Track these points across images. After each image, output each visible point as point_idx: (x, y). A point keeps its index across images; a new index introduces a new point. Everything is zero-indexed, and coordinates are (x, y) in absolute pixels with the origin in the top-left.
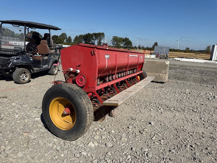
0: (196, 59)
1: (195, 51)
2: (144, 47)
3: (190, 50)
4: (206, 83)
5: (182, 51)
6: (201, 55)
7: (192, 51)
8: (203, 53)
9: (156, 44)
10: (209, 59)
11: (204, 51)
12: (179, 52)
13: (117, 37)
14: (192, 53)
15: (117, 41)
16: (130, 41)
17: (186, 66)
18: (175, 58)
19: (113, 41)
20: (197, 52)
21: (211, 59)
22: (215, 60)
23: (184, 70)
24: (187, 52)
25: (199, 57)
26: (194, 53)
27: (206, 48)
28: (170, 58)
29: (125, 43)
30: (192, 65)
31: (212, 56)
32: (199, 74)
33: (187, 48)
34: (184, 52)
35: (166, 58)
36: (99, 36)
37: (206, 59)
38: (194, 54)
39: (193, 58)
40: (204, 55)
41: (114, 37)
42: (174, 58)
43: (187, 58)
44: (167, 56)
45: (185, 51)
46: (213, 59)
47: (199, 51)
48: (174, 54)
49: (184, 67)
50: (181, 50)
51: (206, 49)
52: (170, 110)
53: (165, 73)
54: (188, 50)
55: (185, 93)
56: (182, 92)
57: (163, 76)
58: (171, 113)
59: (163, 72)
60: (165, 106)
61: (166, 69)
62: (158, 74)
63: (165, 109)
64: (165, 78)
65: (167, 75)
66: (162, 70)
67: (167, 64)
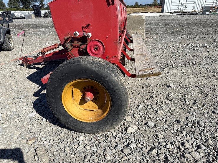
0: (150, 12)
1: (143, 6)
4: (177, 35)
5: (131, 7)
6: (151, 9)
7: (141, 6)
8: (151, 7)
11: (150, 4)
12: (129, 8)
14: (141, 7)
18: (132, 14)
20: (146, 6)
21: (162, 12)
22: (166, 12)
24: (137, 8)
26: (143, 7)
30: (151, 19)
32: (165, 27)
34: (134, 8)
38: (144, 8)
39: (148, 12)
43: (141, 13)
45: (135, 7)
46: (164, 11)
47: (147, 5)
50: (130, 5)
52: (172, 67)
53: (143, 29)
54: (138, 5)
55: (170, 47)
56: (167, 47)
57: (141, 32)
58: (176, 70)
59: (141, 28)
60: (165, 64)
61: (143, 25)
62: (135, 32)
63: (167, 67)
64: (143, 34)
65: (144, 31)
66: (139, 26)
67: (143, 18)
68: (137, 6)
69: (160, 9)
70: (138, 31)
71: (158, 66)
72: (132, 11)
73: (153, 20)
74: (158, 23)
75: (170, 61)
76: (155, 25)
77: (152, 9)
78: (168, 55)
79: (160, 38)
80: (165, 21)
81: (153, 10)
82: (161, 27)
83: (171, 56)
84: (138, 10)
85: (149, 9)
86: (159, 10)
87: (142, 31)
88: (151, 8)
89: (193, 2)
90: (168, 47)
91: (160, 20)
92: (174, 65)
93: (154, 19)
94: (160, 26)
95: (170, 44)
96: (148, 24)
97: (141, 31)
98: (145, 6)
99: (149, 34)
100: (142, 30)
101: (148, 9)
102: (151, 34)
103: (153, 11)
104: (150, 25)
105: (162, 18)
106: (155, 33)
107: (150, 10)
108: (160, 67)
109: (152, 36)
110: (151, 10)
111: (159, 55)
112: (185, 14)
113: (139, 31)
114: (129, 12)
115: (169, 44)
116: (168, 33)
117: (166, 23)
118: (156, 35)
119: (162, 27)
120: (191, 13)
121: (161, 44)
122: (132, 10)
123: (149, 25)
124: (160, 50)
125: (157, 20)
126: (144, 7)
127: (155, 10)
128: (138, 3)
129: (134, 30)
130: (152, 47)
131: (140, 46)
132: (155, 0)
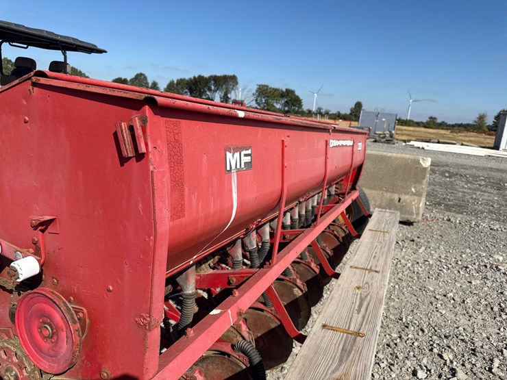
0: (462, 145)
1: (449, 126)
2: (330, 113)
3: (439, 121)
5: (418, 124)
6: (466, 136)
7: (443, 126)
8: (468, 131)
9: (359, 106)
10: (492, 146)
11: (468, 125)
12: (413, 126)
13: (267, 86)
14: (442, 129)
15: (268, 97)
16: (298, 97)
17: (447, 166)
18: (412, 143)
19: (258, 97)
20: (456, 128)
21: (496, 147)
23: (447, 177)
25: (468, 141)
26: (447, 129)
27: (476, 120)
28: (399, 142)
29: (286, 102)
30: (459, 161)
31: (501, 139)
33: (431, 118)
34: (425, 127)
35: (390, 141)
36: (225, 82)
37: (483, 145)
38: (449, 131)
39: (454, 144)
40: (473, 136)
41: (260, 86)
42: (409, 141)
43: (439, 142)
44: (391, 136)
45: (426, 125)
46: (503, 145)
47: (460, 125)
48: (402, 130)
49: (443, 166)
50: (415, 120)
51: (475, 122)
53: (418, 194)
54: (434, 122)
55: (497, 267)
56: (485, 266)
57: (411, 201)
59: (413, 190)
60: (462, 345)
61: (421, 183)
62: (396, 197)
63: (469, 366)
64: (418, 209)
65: (423, 199)
66: (408, 184)
67: (424, 165)
68: (432, 123)
69: (491, 140)
70: (404, 197)
72: (416, 134)
73: (463, 167)
74: (475, 177)
76: (468, 182)
77: (470, 136)
80: (500, 174)
81: (471, 139)
82: (482, 191)
83: (496, 310)
84: (433, 134)
85: (461, 136)
86: (489, 141)
87: (416, 198)
88: (469, 134)
90: (491, 267)
91: (484, 169)
93: (467, 162)
94: (480, 185)
95: (501, 259)
96: (447, 175)
97: (413, 197)
98: (453, 126)
99: (440, 204)
100: (415, 195)
101: (460, 134)
102: (448, 208)
103: (470, 141)
104: (453, 179)
105: (492, 164)
106: (460, 207)
107: (463, 138)
108: (442, 357)
109: (448, 213)
110: (468, 139)
111: (452, 294)
113: (407, 197)
114: (409, 135)
115: (496, 257)
116: (500, 214)
117: (500, 180)
118: (462, 213)
119: (484, 192)
122: (419, 131)
123: (450, 177)
124: (461, 272)
125: (476, 168)
126: (450, 129)
127: (477, 139)
128: (435, 118)
129: (394, 192)
131: (371, 270)
132: (482, 118)
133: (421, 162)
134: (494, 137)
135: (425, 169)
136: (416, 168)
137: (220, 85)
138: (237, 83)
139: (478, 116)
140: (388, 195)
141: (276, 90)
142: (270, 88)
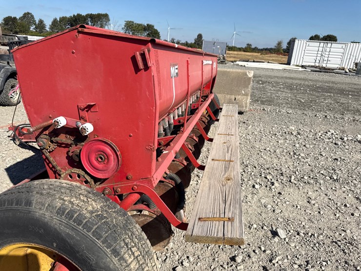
0: (268, 62)
1: (259, 50)
2: (181, 42)
3: (253, 47)
4: (309, 109)
5: (240, 49)
6: (270, 57)
7: (255, 50)
8: (271, 53)
9: (200, 36)
10: (286, 63)
11: (271, 49)
12: (236, 51)
13: (133, 22)
14: (255, 52)
15: (134, 30)
16: (156, 30)
17: (260, 77)
18: (237, 63)
19: (127, 30)
20: (264, 51)
21: (289, 63)
22: (295, 64)
23: (261, 84)
24: (248, 52)
25: (271, 60)
26: (258, 52)
27: (276, 45)
28: (229, 63)
29: (148, 34)
30: (267, 73)
31: (291, 58)
32: (289, 91)
33: (248, 45)
34: (244, 51)
35: (222, 62)
36: (100, 19)
37: (281, 62)
38: (260, 54)
39: (264, 62)
40: (274, 56)
41: (127, 22)
42: (235, 61)
43: (254, 62)
44: (224, 59)
45: (245, 50)
46: (292, 63)
47: (266, 49)
48: (229, 54)
49: (258, 77)
50: (238, 47)
51: (276, 47)
52: (290, 181)
53: (246, 95)
54: (250, 48)
55: (291, 133)
56: (286, 133)
57: (242, 99)
58: (297, 191)
59: (243, 92)
60: (276, 172)
61: (248, 87)
62: (233, 97)
63: (280, 181)
64: (246, 104)
65: (249, 97)
66: (240, 88)
67: (249, 76)
68: (248, 49)
69: (285, 59)
70: (238, 97)
71: (263, 175)
72: (239, 56)
73: (270, 77)
74: (277, 83)
75: (287, 166)
76: (273, 86)
77: (272, 57)
78: (285, 151)
79: (277, 112)
80: (291, 80)
81: (274, 58)
82: (281, 91)
83: (292, 154)
84: (250, 56)
85: (267, 56)
86: (284, 59)
87: (245, 97)
88: (272, 55)
89: (341, 54)
90: (289, 133)
91: (282, 77)
92: (293, 178)
93: (272, 74)
94: (280, 88)
95: (293, 128)
96: (261, 82)
97: (243, 97)
98: (262, 50)
99: (258, 101)
100: (244, 95)
101: (266, 55)
102: (263, 103)
103: (273, 60)
104: (264, 85)
105: (287, 75)
106: (270, 102)
107: (269, 58)
108: (266, 178)
109: (263, 106)
110: (271, 58)
111: (268, 149)
112: (327, 71)
113: (240, 97)
114: (234, 57)
115: (291, 127)
116: (292, 104)
117: (291, 84)
118: (271, 105)
119: (283, 92)
120: (336, 71)
121: (276, 126)
122: (240, 54)
123: (262, 84)
124: (273, 137)
125: (277, 77)
126: (260, 52)
127: (277, 58)
128: (251, 45)
129: (231, 94)
130: (259, 129)
131: (229, 135)
132: (279, 44)
133: (248, 74)
134: (287, 57)
135: (250, 78)
136: (245, 78)
137: (95, 21)
138: (109, 20)
139: (277, 43)
140: (228, 97)
141: (139, 25)
142: (135, 24)
